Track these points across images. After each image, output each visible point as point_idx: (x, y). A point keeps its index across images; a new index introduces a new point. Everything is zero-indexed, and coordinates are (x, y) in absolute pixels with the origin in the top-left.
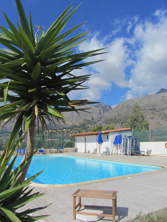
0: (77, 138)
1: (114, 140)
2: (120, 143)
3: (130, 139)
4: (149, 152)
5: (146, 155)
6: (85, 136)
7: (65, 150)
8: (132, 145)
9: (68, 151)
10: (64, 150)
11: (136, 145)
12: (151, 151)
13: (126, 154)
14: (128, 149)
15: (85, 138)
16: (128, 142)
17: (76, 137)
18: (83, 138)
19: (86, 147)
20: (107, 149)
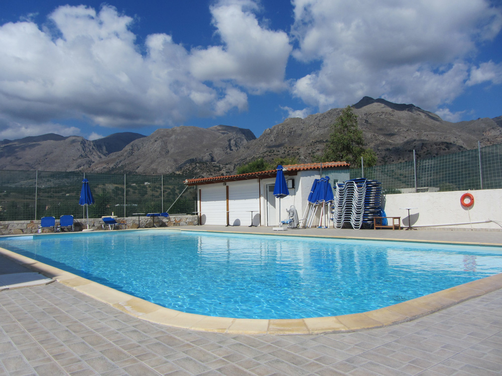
0: (205, 189)
1: (309, 191)
2: (329, 196)
3: (358, 186)
4: (410, 220)
5: (402, 228)
6: (228, 184)
7: (172, 220)
8: (367, 202)
9: (181, 223)
10: (169, 219)
11: (376, 203)
12: (417, 216)
13: (347, 226)
14: (354, 211)
15: (227, 187)
16: (356, 194)
17: (200, 187)
18: (221, 188)
19: (228, 210)
20: (292, 213)
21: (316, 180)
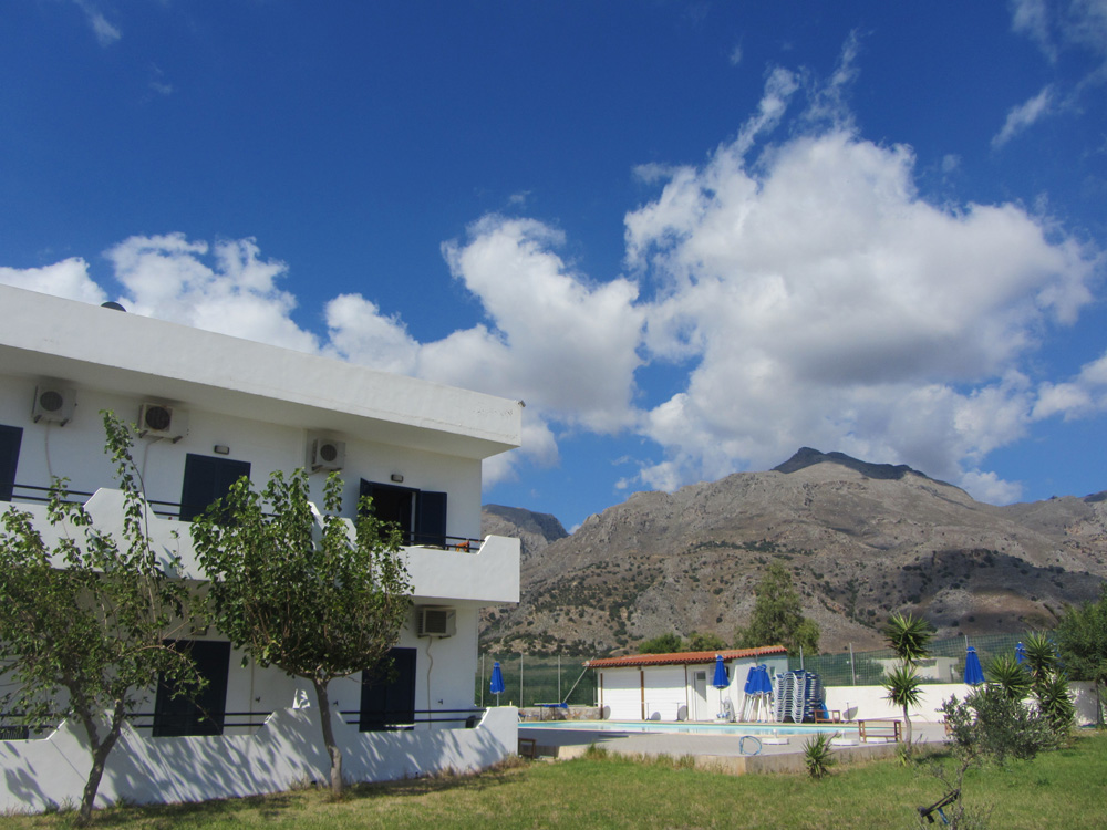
0: (608, 674)
1: (745, 681)
2: (767, 687)
3: (799, 678)
4: (850, 713)
5: (842, 722)
6: (643, 668)
7: (572, 712)
8: (807, 695)
9: (582, 716)
10: (568, 711)
11: (816, 696)
12: (855, 710)
13: (789, 719)
14: (795, 704)
15: (642, 673)
16: (796, 686)
17: (600, 671)
18: (635, 672)
19: (643, 700)
20: (728, 705)
21: (752, 669)
